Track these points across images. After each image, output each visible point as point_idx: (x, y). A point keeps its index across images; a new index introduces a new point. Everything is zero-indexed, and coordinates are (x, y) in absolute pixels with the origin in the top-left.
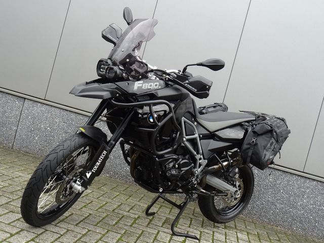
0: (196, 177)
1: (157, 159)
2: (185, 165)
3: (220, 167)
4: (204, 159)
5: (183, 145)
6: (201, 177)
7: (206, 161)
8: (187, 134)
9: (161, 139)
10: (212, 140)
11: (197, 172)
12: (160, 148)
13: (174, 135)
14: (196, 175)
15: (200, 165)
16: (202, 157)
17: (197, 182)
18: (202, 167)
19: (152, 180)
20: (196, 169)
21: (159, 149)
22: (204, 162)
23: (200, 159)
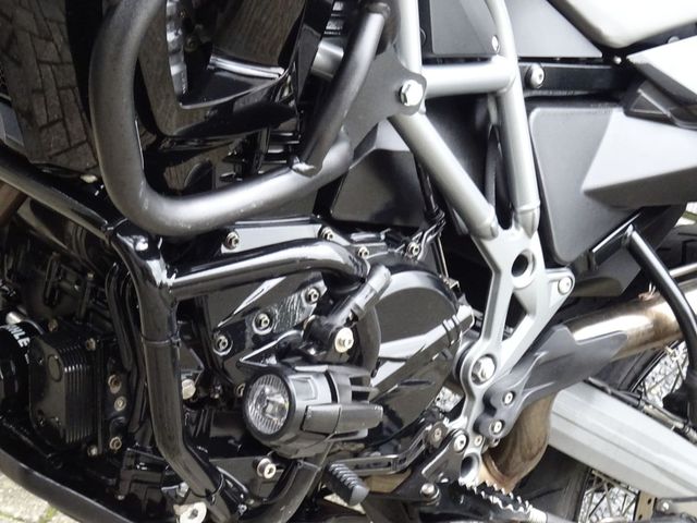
0: (477, 409)
1: (157, 267)
2: (403, 314)
3: (658, 323)
4: (552, 262)
5: (390, 140)
6: (517, 407)
7: (565, 280)
8: (438, 49)
9: (201, 79)
10: (617, 114)
11: (487, 365)
12: (195, 163)
13: (326, 52)
14: (479, 391)
15: (516, 312)
16: (534, 247)
17: (487, 441)
18: (528, 328)
19: (115, 442)
20: (482, 346)
21: (178, 175)
22: (548, 289)
23: (520, 264)
